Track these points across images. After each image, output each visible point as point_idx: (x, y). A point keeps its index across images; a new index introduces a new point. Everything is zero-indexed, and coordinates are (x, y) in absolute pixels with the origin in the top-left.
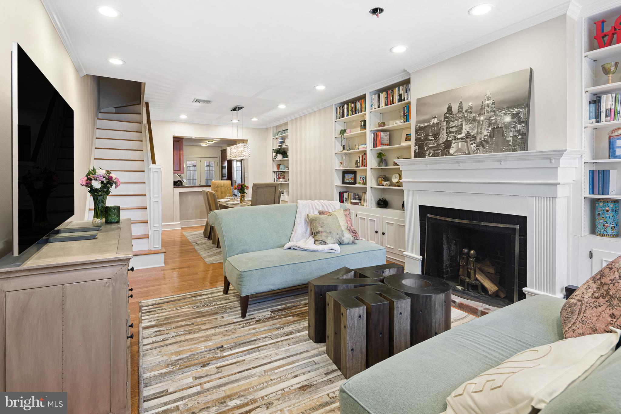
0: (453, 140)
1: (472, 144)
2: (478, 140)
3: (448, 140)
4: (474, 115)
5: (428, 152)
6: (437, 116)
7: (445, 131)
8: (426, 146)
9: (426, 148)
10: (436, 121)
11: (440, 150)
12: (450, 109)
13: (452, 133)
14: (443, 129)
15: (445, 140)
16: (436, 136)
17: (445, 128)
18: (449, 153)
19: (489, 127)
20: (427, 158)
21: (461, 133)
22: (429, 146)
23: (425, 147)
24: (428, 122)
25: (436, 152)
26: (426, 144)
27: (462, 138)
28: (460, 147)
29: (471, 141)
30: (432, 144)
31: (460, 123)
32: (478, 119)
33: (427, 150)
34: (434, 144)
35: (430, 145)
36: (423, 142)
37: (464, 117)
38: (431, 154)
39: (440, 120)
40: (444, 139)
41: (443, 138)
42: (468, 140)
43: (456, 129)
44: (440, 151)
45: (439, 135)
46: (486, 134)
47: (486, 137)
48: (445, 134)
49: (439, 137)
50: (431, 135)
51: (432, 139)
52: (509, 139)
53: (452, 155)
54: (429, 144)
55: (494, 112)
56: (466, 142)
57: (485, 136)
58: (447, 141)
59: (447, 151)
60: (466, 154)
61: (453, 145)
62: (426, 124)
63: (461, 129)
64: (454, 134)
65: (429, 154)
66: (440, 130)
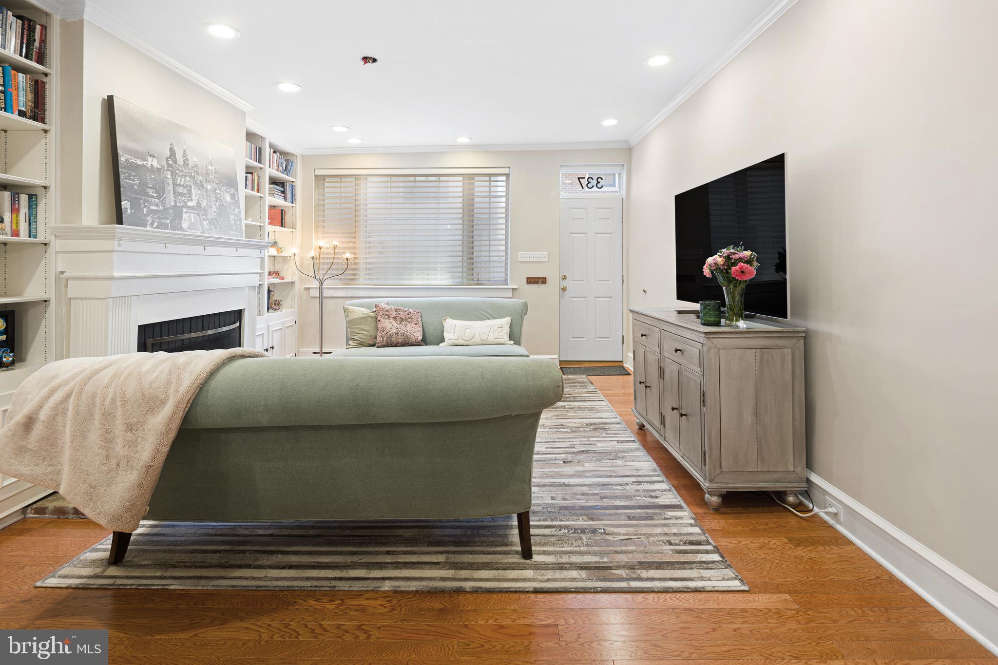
0: (183, 206)
1: (204, 220)
2: (210, 217)
3: (178, 205)
4: (201, 178)
5: (149, 219)
6: (155, 155)
7: (171, 188)
8: (145, 206)
9: (145, 209)
10: (155, 164)
11: (168, 219)
12: (172, 152)
13: (181, 194)
14: (168, 183)
15: (173, 204)
16: (160, 191)
17: (170, 182)
18: (181, 227)
19: (216, 201)
20: (148, 228)
21: (191, 200)
22: (149, 207)
23: (143, 208)
24: (142, 159)
25: (163, 221)
26: (145, 201)
27: (193, 208)
28: (193, 221)
29: (203, 215)
30: (155, 206)
31: (188, 183)
32: (205, 185)
33: (147, 215)
34: (157, 205)
35: (152, 205)
36: (138, 196)
37: (190, 176)
38: (156, 224)
39: (162, 166)
40: (171, 201)
41: (170, 199)
42: (200, 213)
43: (185, 191)
44: (168, 221)
45: (164, 193)
46: (215, 210)
47: (216, 214)
48: (172, 194)
49: (165, 196)
50: (150, 188)
51: (153, 194)
52: (232, 222)
53: (186, 231)
54: (150, 203)
55: (217, 184)
56: (198, 215)
57: (215, 212)
58: (175, 206)
59: (178, 224)
60: (201, 233)
61: (185, 215)
62: (139, 162)
63: (190, 193)
64: (184, 198)
65: (152, 224)
66: (163, 183)
